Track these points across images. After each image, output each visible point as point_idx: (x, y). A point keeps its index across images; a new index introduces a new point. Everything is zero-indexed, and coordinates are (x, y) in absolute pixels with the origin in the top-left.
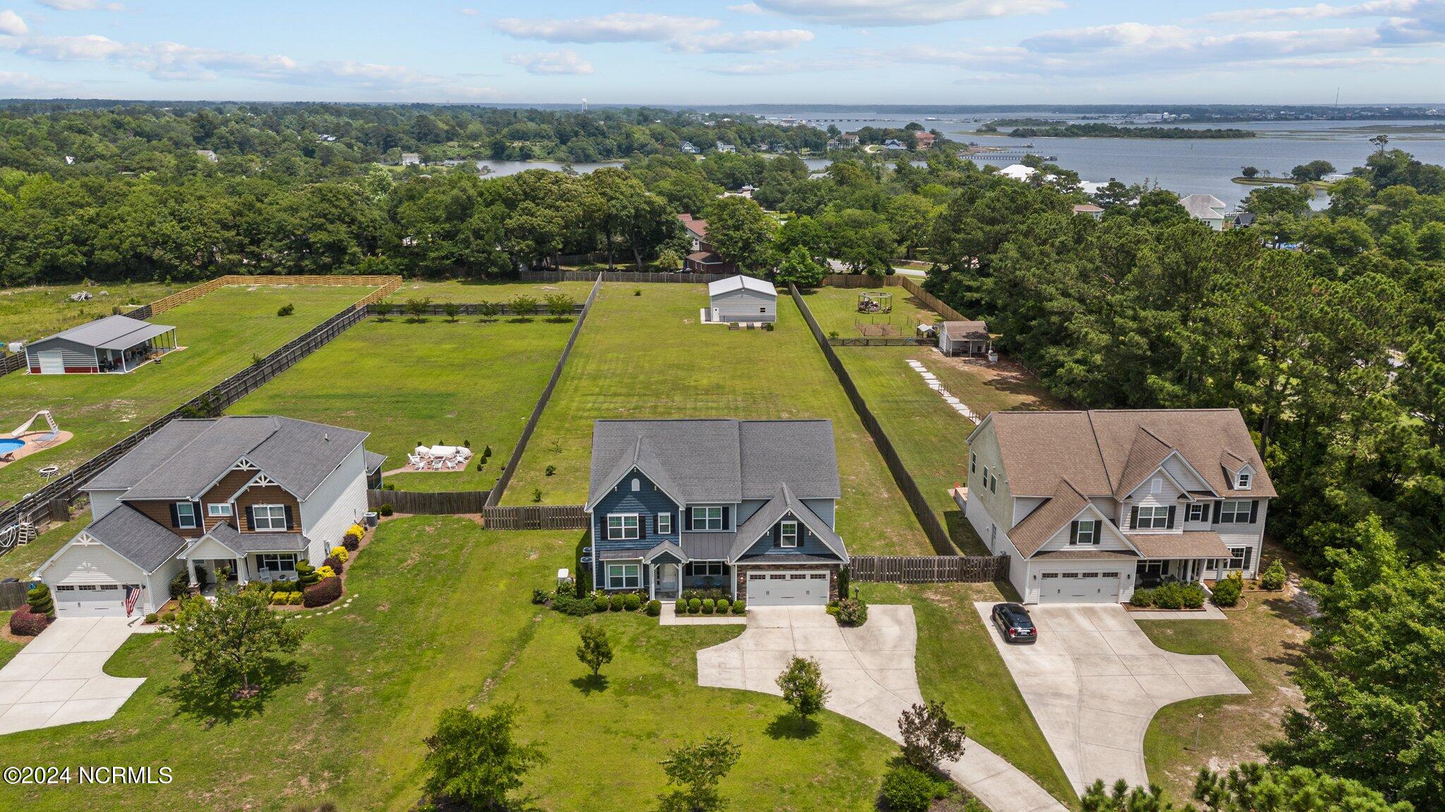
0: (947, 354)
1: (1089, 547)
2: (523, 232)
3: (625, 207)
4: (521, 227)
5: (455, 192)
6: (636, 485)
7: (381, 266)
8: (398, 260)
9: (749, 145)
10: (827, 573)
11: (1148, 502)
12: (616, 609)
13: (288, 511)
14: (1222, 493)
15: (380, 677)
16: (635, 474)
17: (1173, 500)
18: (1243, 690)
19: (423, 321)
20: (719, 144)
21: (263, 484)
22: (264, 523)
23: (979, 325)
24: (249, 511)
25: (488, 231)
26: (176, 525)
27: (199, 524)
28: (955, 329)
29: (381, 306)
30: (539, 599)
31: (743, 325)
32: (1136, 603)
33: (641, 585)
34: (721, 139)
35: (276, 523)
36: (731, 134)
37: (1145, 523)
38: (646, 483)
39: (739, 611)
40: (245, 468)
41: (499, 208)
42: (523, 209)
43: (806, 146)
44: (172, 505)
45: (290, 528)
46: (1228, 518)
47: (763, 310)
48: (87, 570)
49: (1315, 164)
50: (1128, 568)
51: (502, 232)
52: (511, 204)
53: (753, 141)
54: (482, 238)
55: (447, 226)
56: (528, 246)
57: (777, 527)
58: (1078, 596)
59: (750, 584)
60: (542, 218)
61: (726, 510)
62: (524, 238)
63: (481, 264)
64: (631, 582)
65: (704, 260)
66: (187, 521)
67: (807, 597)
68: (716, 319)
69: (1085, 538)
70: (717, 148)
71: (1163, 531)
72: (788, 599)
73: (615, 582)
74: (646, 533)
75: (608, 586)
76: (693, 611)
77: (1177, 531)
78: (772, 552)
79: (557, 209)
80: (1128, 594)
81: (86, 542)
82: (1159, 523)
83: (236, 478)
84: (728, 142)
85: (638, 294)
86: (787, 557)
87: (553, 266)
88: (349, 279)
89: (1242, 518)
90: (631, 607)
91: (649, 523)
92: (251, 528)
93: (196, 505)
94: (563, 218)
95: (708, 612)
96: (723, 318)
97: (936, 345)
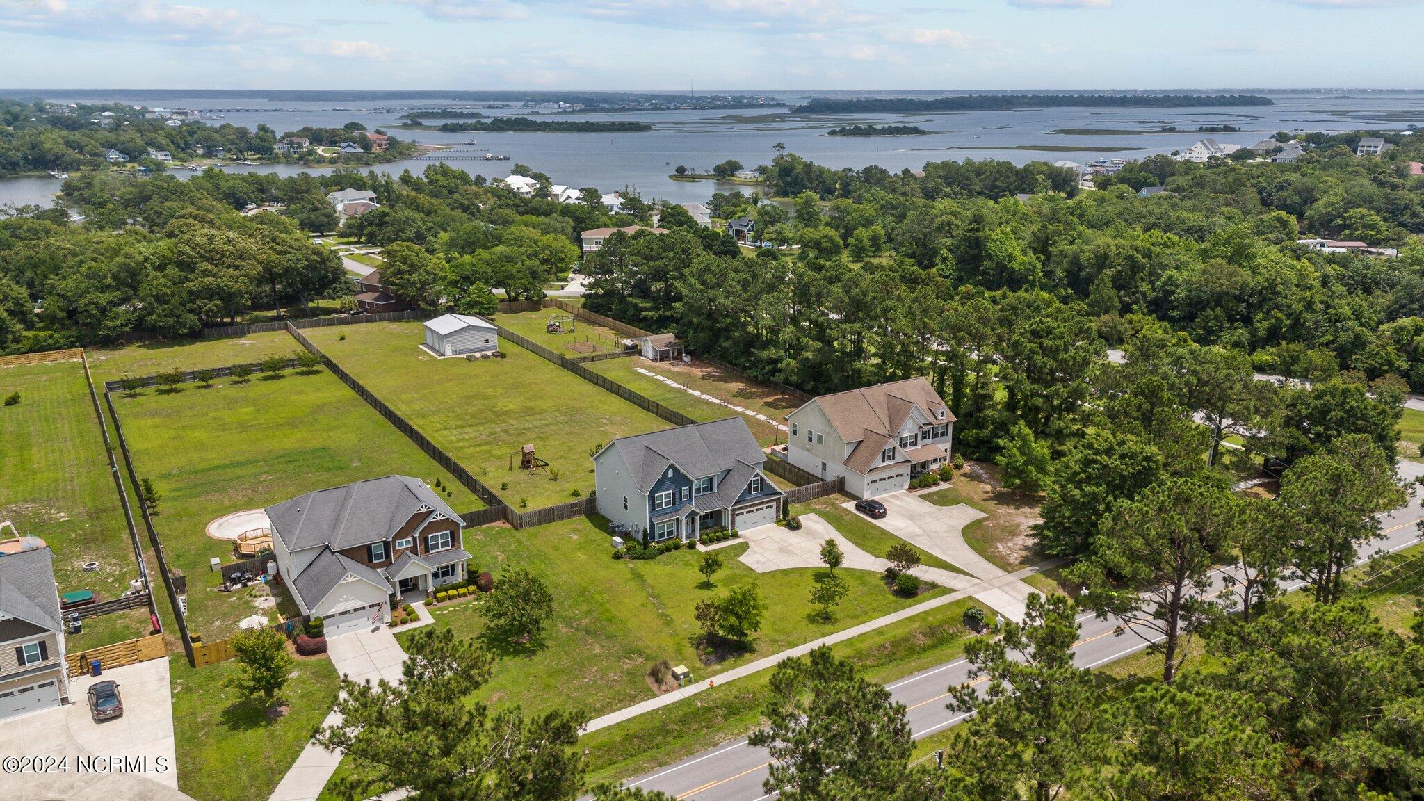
0: (655, 360)
1: (890, 462)
2: (210, 293)
3: (299, 260)
4: (207, 288)
5: (119, 259)
6: (671, 473)
7: (50, 341)
8: (66, 333)
9: (183, 149)
10: (774, 504)
11: (906, 434)
12: (668, 550)
13: (452, 534)
14: (935, 423)
15: (589, 612)
16: (671, 467)
17: (916, 431)
18: (983, 515)
19: (176, 391)
20: (151, 150)
21: (439, 518)
22: (436, 546)
23: (668, 337)
24: (426, 539)
25: (173, 295)
26: (370, 560)
27: (388, 556)
28: (656, 341)
29: (128, 381)
30: (617, 557)
31: (477, 355)
32: (912, 488)
33: (675, 534)
34: (151, 144)
35: (444, 544)
36: (163, 140)
37: (905, 445)
38: (676, 471)
39: (735, 535)
40: (424, 510)
41: (173, 271)
42: (203, 272)
43: (251, 150)
44: (369, 547)
45: (453, 545)
46: (937, 435)
47: (487, 342)
48: (347, 600)
49: (729, 163)
50: (906, 470)
51: (185, 295)
52: (187, 266)
53: (187, 145)
54: (167, 302)
55: (118, 294)
56: (217, 306)
57: (750, 485)
58: (886, 490)
59: (737, 519)
60: (226, 278)
61: (711, 479)
62: (211, 298)
63: (170, 327)
64: (670, 533)
65: (376, 299)
66: (379, 556)
67: (765, 520)
68: (449, 354)
69: (889, 458)
70: (149, 154)
71: (913, 448)
72: (755, 524)
73: (662, 535)
74: (676, 501)
75: (657, 539)
76: (711, 541)
77: (919, 447)
78: (748, 497)
79: (237, 268)
80: (907, 485)
81: (350, 580)
82: (911, 444)
83: (418, 518)
84: (160, 148)
85: (343, 338)
86: (756, 498)
87: (228, 320)
88: (23, 359)
89: (943, 434)
90: (677, 547)
91: (677, 494)
92: (427, 551)
93: (386, 544)
94: (246, 276)
95: (719, 540)
96: (455, 352)
97: (640, 353)
